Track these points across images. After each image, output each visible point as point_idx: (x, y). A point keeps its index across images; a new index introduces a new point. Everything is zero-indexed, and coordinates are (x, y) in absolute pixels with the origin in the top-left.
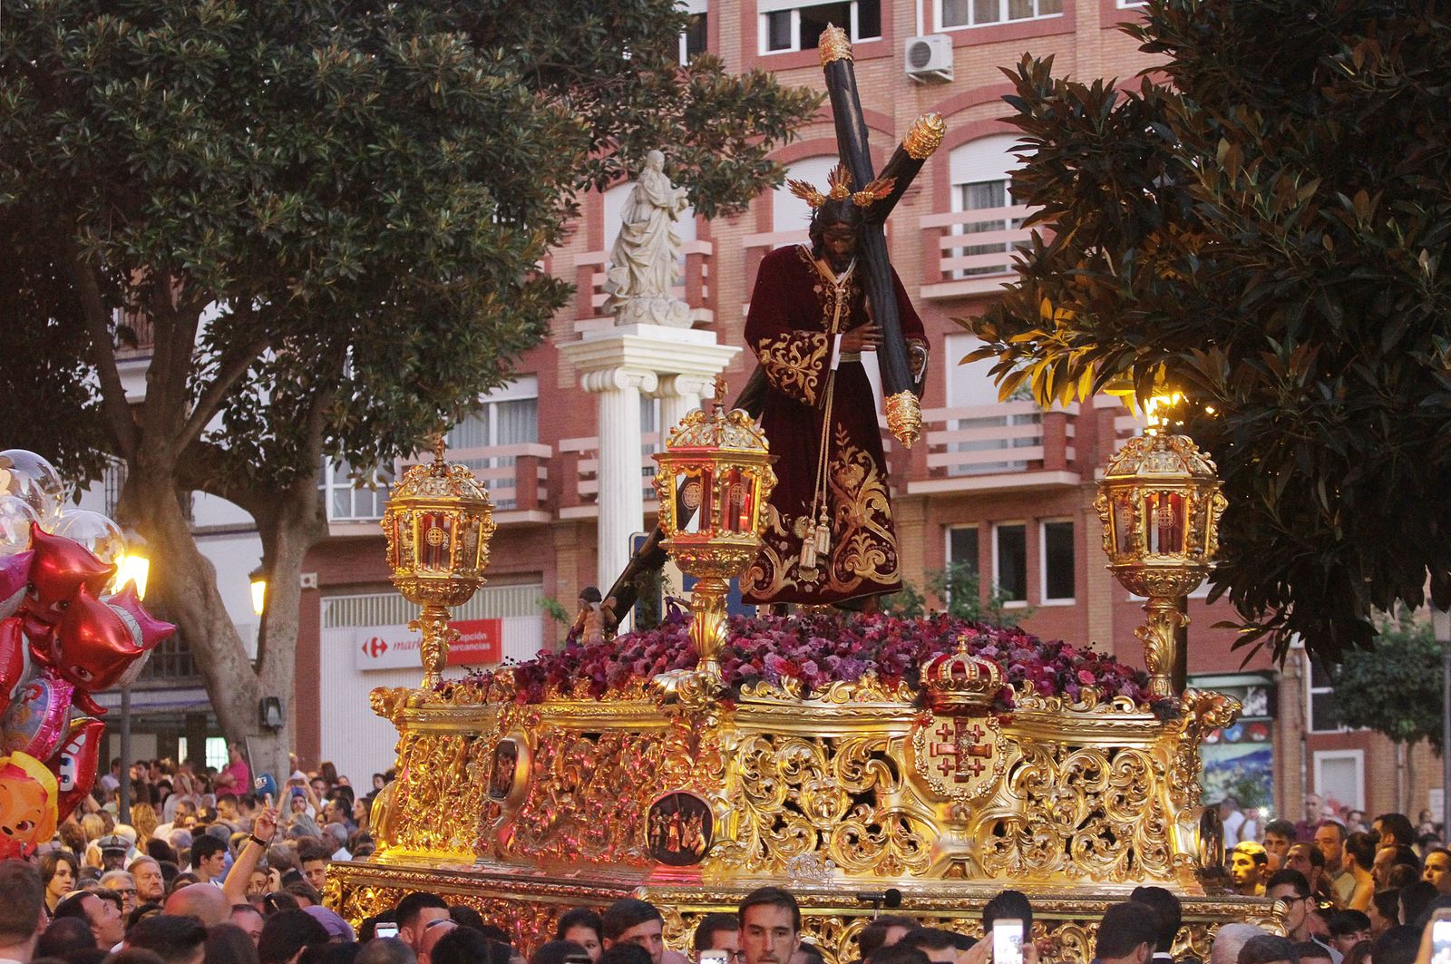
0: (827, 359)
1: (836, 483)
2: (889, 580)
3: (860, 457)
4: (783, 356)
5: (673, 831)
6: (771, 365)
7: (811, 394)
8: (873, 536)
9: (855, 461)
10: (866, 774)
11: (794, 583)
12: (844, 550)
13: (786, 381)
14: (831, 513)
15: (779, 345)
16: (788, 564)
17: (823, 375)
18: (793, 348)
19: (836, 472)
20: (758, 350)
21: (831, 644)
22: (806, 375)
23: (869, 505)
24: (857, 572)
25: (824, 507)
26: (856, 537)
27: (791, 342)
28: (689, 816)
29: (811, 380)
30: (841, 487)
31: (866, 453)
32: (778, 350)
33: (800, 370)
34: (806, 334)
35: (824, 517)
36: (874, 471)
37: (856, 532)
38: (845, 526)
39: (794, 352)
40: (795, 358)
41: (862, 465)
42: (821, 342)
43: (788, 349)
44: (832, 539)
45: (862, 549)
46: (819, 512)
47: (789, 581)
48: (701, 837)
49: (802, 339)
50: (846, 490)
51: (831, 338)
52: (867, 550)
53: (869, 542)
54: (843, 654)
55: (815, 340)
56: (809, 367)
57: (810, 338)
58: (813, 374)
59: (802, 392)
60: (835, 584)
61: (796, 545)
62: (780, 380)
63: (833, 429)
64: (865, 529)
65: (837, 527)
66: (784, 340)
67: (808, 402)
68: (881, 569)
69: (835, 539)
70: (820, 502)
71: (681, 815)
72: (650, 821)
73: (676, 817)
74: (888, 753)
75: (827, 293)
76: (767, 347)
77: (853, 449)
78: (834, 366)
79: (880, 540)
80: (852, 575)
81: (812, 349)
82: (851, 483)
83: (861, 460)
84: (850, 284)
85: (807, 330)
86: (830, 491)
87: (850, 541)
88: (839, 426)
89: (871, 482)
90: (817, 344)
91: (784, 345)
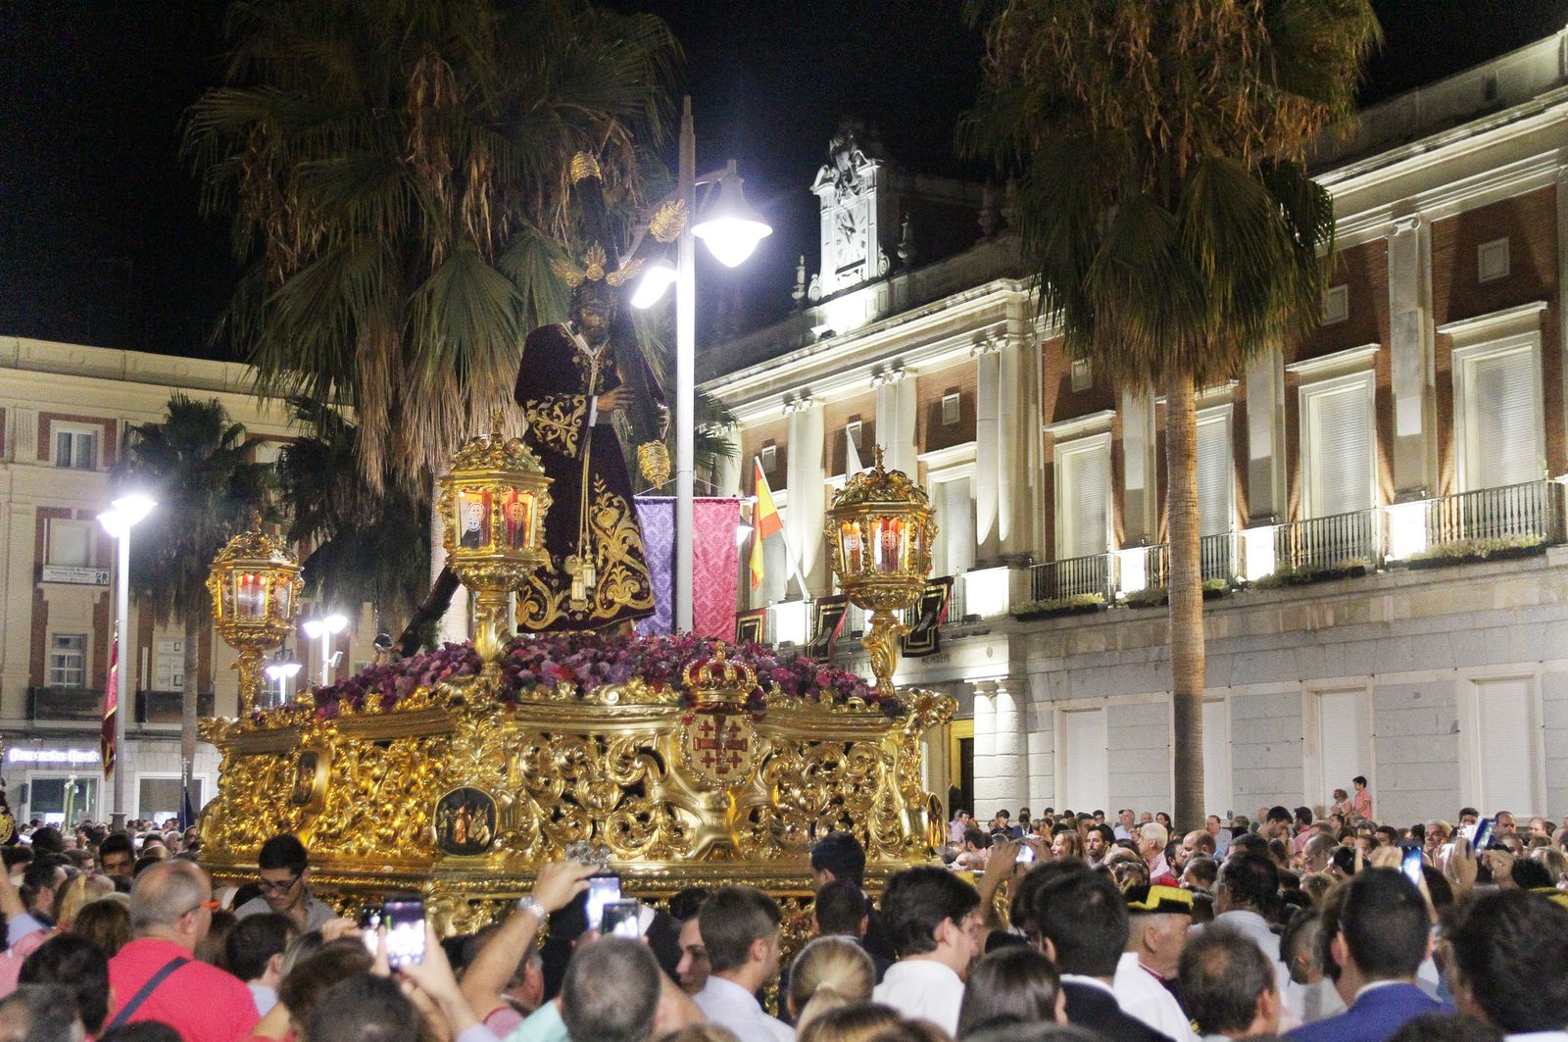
0: (585, 418)
1: (596, 524)
2: (641, 605)
3: (615, 501)
4: (548, 415)
5: (459, 824)
6: (537, 423)
7: (572, 448)
8: (629, 568)
9: (611, 505)
10: (634, 768)
11: (566, 614)
12: (606, 582)
13: (550, 437)
14: (595, 551)
15: (543, 405)
16: (558, 599)
17: (582, 430)
18: (556, 408)
19: (596, 515)
20: (526, 410)
21: (600, 653)
22: (568, 431)
23: (624, 541)
24: (616, 599)
25: (588, 547)
26: (615, 570)
27: (554, 403)
28: (474, 810)
29: (572, 435)
30: (600, 528)
31: (620, 498)
32: (543, 409)
33: (563, 428)
34: (567, 396)
35: (588, 556)
36: (627, 512)
37: (614, 566)
38: (606, 561)
39: (557, 411)
40: (558, 417)
41: (617, 508)
42: (580, 402)
43: (551, 409)
44: (597, 573)
45: (619, 579)
46: (584, 552)
47: (561, 613)
48: (486, 829)
49: (564, 400)
50: (604, 531)
51: (589, 400)
52: (624, 580)
53: (625, 573)
54: (611, 662)
55: (575, 401)
56: (570, 425)
57: (571, 399)
58: (574, 429)
59: (564, 446)
60: (600, 613)
61: (566, 581)
62: (544, 436)
63: (591, 480)
64: (621, 563)
65: (600, 563)
66: (549, 401)
67: (570, 454)
68: (636, 596)
69: (599, 573)
70: (584, 540)
71: (467, 809)
72: (438, 815)
73: (461, 810)
74: (654, 748)
75: (585, 363)
76: (533, 407)
77: (609, 494)
78: (592, 423)
79: (634, 571)
80: (611, 603)
81: (572, 409)
82: (607, 523)
83: (616, 504)
84: (604, 356)
85: (569, 393)
86: (592, 532)
87: (610, 574)
88: (597, 477)
89: (625, 523)
90: (577, 405)
91: (548, 405)
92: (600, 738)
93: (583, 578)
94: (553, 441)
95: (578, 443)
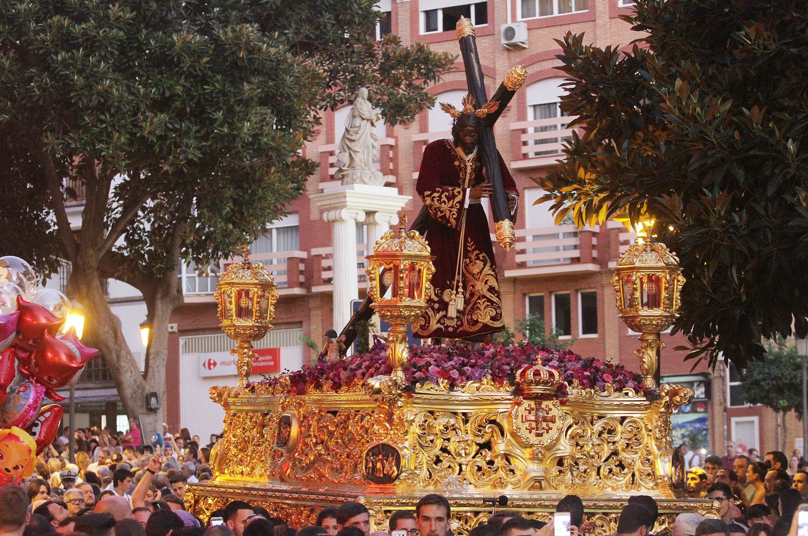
0: (462, 202)
1: (467, 271)
2: (497, 324)
3: (481, 256)
4: (438, 201)
5: (379, 465)
6: (431, 206)
7: (454, 222)
8: (489, 300)
9: (478, 258)
10: (486, 432)
11: (442, 327)
12: (472, 308)
13: (439, 214)
14: (464, 288)
15: (436, 195)
16: (438, 316)
17: (460, 211)
18: (443, 196)
19: (467, 265)
20: (424, 197)
21: (466, 360)
22: (451, 211)
23: (486, 283)
24: (479, 320)
25: (461, 284)
26: (479, 301)
27: (442, 193)
28: (388, 457)
29: (453, 214)
30: (470, 273)
31: (484, 254)
32: (435, 197)
33: (447, 209)
34: (450, 189)
35: (461, 290)
36: (489, 264)
37: (479, 298)
38: (472, 295)
39: (444, 198)
40: (444, 202)
41: (482, 261)
42: (459, 192)
44: (465, 303)
45: (482, 308)
46: (458, 287)
47: (439, 326)
48: (395, 468)
49: (448, 191)
50: (473, 275)
51: (464, 191)
52: (485, 308)
53: (486, 303)
54: (472, 366)
55: (455, 192)
57: (453, 190)
58: (454, 210)
59: (448, 221)
60: (466, 327)
61: (444, 306)
62: (436, 214)
63: (466, 241)
64: (484, 297)
65: (468, 295)
66: (438, 192)
67: (452, 226)
68: (493, 319)
69: (466, 302)
70: (458, 282)
71: (383, 456)
72: (366, 460)
73: (380, 457)
74: (498, 420)
75: (462, 165)
76: (429, 196)
77: (477, 252)
78: (466, 206)
79: (492, 302)
80: (477, 322)
81: (454, 197)
82: (476, 270)
83: (481, 258)
84: (475, 160)
85: (451, 186)
86: (463, 275)
87: (476, 303)
88: (469, 239)
89: (487, 270)
90: (457, 194)
91: (438, 195)
92: (464, 414)
93: (456, 303)
94: (440, 217)
95: (457, 219)
